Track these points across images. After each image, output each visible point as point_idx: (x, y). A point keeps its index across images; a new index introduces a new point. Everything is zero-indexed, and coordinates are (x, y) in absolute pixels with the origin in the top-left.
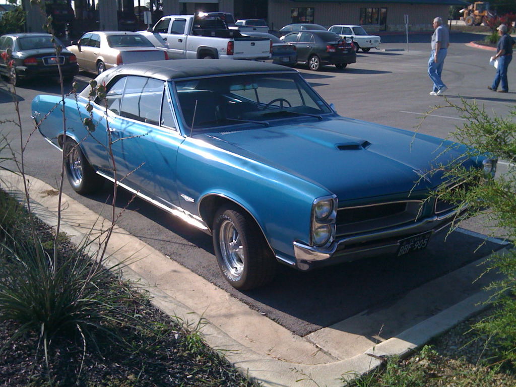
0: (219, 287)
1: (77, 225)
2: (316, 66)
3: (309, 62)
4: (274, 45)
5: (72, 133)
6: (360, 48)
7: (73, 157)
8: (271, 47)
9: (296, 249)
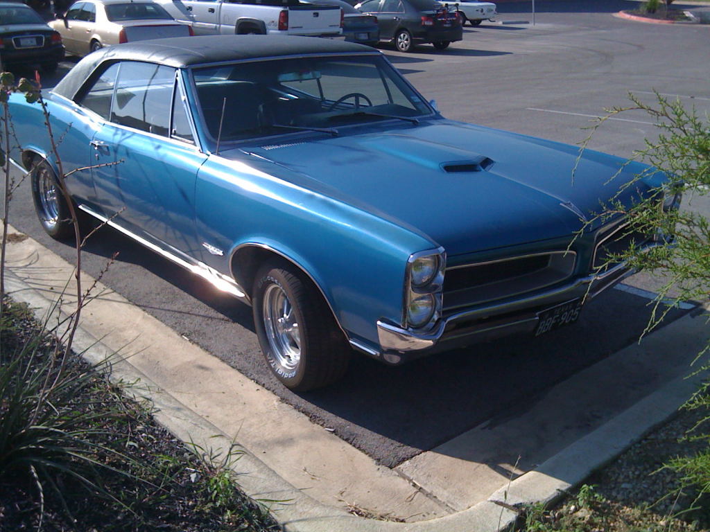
0: (263, 385)
1: (48, 288)
2: (406, 46)
3: (396, 40)
4: (345, 16)
5: (41, 149)
6: (468, 20)
7: (44, 184)
8: (342, 18)
9: (380, 331)
